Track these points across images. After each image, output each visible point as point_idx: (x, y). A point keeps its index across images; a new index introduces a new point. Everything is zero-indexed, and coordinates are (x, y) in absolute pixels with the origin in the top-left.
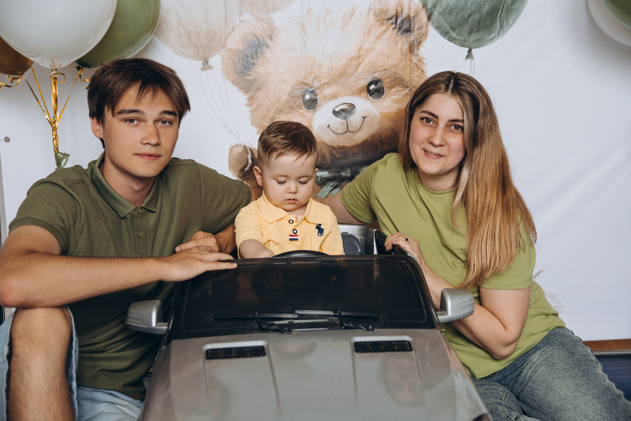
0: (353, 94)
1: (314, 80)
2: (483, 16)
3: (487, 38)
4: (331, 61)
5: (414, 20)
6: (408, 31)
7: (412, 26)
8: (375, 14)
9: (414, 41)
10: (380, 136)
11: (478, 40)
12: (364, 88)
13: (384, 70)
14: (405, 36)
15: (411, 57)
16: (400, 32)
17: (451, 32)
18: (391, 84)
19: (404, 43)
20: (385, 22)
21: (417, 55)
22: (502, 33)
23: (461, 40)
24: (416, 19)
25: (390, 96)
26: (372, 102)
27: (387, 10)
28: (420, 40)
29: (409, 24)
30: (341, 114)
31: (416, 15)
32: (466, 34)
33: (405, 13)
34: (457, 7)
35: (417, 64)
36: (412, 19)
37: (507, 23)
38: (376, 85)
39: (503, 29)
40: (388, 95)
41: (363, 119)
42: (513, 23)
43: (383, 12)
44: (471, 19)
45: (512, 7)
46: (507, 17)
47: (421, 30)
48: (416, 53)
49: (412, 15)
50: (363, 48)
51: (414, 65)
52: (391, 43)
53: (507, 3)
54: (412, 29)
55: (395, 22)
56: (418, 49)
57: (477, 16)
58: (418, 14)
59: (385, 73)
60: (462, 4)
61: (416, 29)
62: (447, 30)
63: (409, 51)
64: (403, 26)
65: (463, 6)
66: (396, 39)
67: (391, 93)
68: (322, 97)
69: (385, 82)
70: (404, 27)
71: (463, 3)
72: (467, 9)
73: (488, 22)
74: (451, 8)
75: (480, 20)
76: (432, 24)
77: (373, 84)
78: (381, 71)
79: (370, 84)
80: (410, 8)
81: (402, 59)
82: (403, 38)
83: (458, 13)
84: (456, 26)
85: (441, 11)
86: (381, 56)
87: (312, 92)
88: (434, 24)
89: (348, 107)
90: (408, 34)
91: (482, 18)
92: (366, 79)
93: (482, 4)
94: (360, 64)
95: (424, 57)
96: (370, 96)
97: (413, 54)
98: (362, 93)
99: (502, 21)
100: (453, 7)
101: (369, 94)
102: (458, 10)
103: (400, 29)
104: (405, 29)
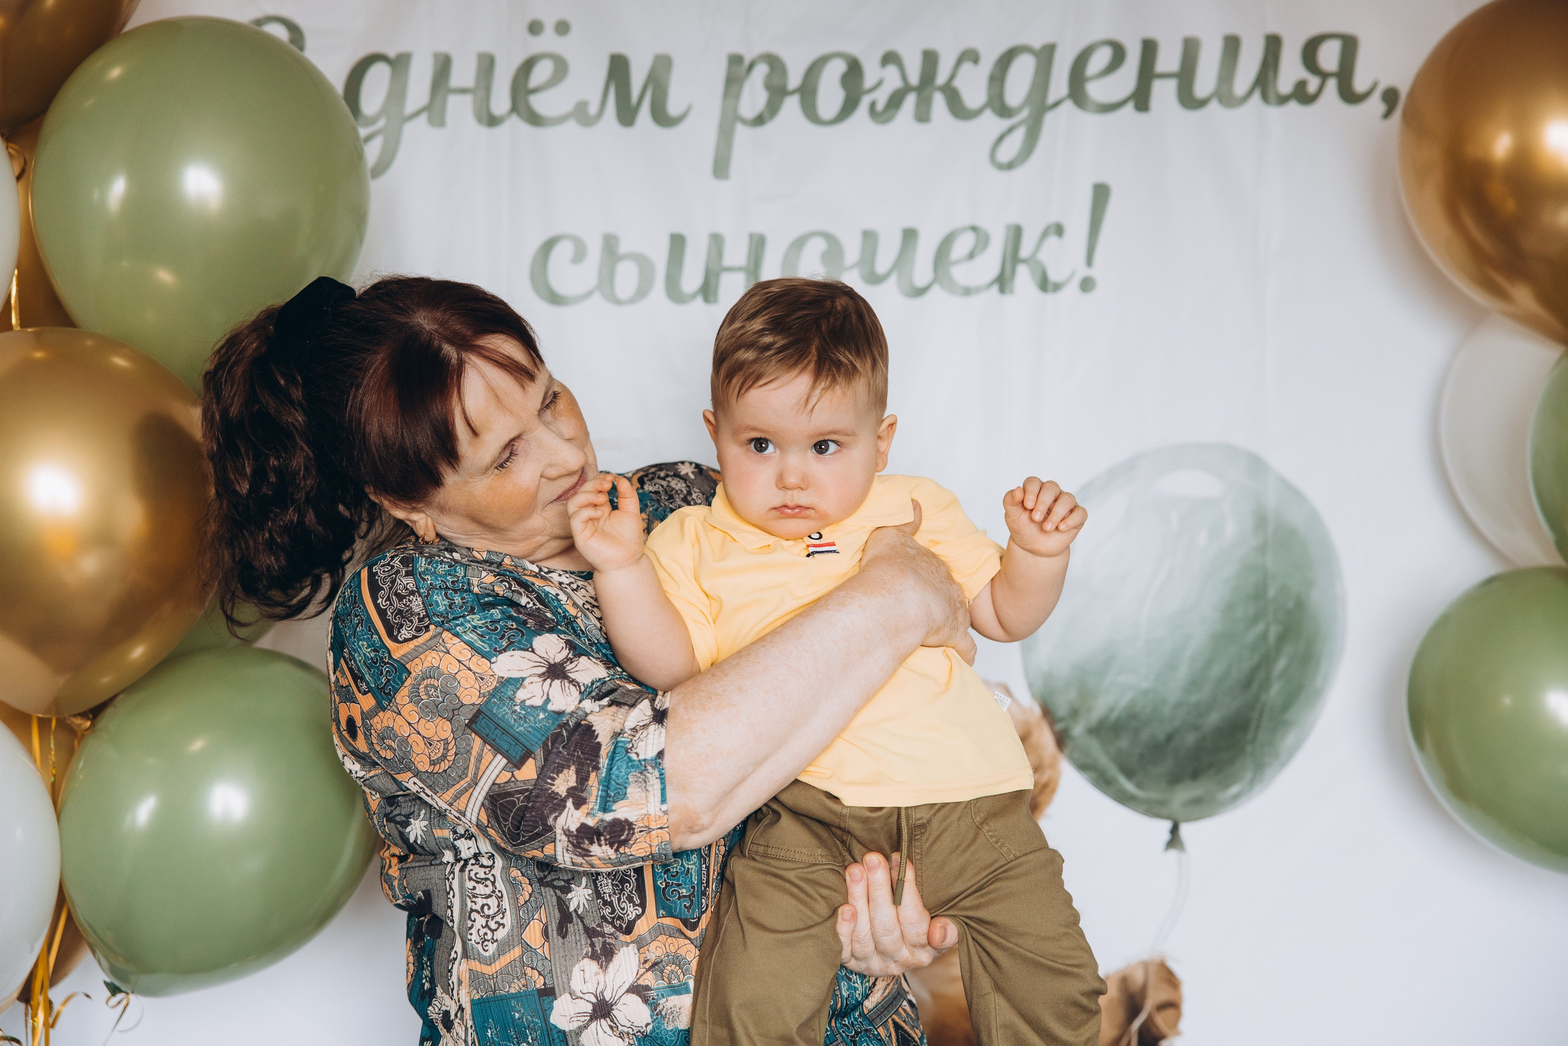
2: (1205, 738)
3: (1218, 796)
17: (1122, 780)
22: (1260, 783)
23: (1150, 799)
28: (1038, 799)
31: (1026, 735)
32: (1163, 784)
34: (1133, 716)
37: (1272, 755)
42: (1290, 757)
44: (1173, 748)
46: (1273, 743)
47: (1039, 772)
57: (1190, 740)
58: (1029, 733)
60: (1148, 711)
62: (1108, 774)
65: (1152, 713)
72: (1161, 719)
73: (1221, 754)
74: (1118, 719)
75: (1199, 747)
83: (1137, 730)
84: (1134, 764)
85: (1090, 727)
88: (1074, 758)
91: (1205, 744)
93: (1203, 708)
99: (1258, 750)
100: (1123, 718)
102: (1136, 724)
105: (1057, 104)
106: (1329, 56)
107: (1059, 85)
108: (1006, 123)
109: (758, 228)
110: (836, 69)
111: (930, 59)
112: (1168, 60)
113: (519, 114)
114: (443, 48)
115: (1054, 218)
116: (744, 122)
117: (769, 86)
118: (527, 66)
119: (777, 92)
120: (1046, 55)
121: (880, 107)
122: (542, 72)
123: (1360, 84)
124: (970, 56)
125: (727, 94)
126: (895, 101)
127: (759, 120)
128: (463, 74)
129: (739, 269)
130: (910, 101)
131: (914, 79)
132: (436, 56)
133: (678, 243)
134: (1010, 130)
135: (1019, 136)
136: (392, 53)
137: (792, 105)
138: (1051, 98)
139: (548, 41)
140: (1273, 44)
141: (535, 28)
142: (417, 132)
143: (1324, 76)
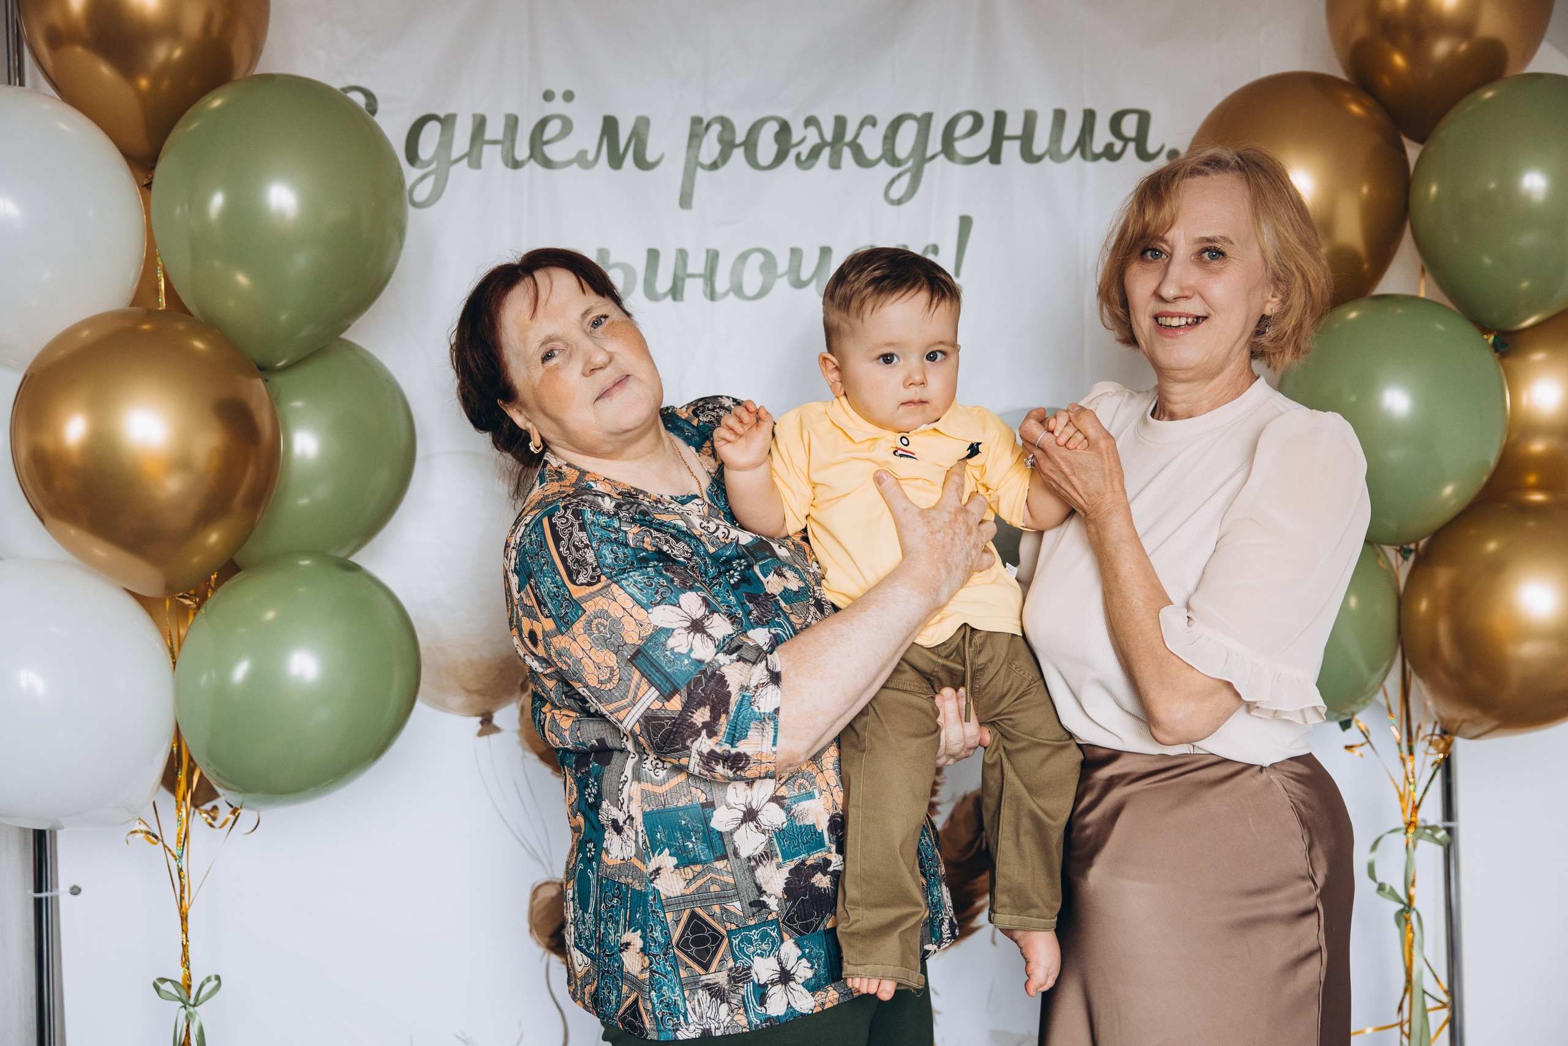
105: (933, 157)
106: (1129, 127)
107: (935, 144)
108: (896, 171)
109: (712, 246)
110: (772, 128)
111: (840, 123)
112: (1013, 127)
113: (536, 160)
114: (480, 111)
115: (931, 241)
116: (703, 166)
117: (721, 141)
118: (543, 124)
119: (727, 146)
120: (925, 121)
121: (803, 157)
122: (552, 129)
123: (1152, 147)
124: (870, 121)
125: (689, 146)
126: (815, 153)
127: (714, 166)
128: (495, 130)
129: (699, 276)
130: (826, 153)
131: (829, 137)
132: (474, 116)
133: (653, 255)
134: (899, 176)
135: (905, 180)
136: (442, 115)
137: (738, 154)
138: (929, 154)
139: (557, 106)
140: (1089, 116)
141: (548, 96)
142: (460, 172)
143: (1126, 140)
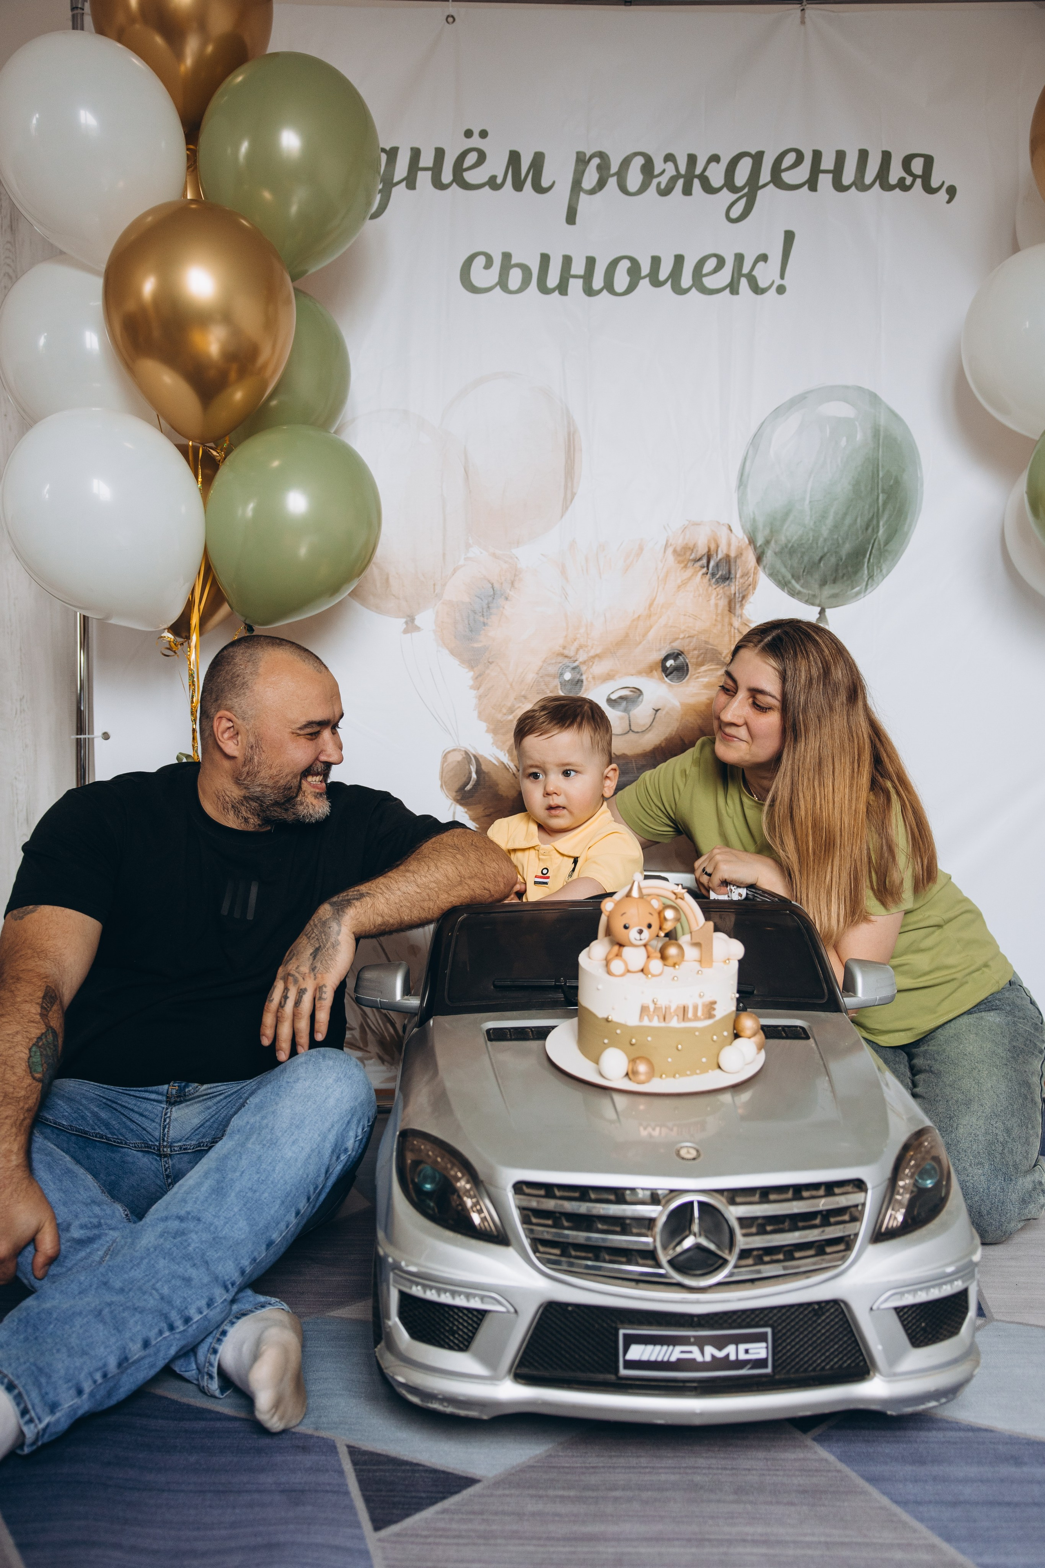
0: (640, 673)
1: (578, 650)
2: (841, 559)
3: (848, 593)
4: (606, 621)
5: (735, 562)
6: (727, 578)
7: (733, 572)
8: (675, 551)
9: (735, 594)
10: (682, 740)
11: (835, 596)
12: (657, 663)
13: (689, 637)
14: (722, 586)
15: (730, 618)
16: (714, 580)
17: (793, 582)
18: (700, 659)
19: (719, 597)
20: (690, 564)
21: (741, 616)
22: (872, 586)
23: (809, 594)
24: (738, 561)
25: (698, 678)
26: (670, 685)
27: (695, 545)
28: (745, 593)
29: (727, 568)
30: (620, 704)
31: (740, 555)
32: (817, 586)
33: (722, 552)
34: (802, 544)
35: (741, 630)
36: (732, 561)
37: (879, 571)
38: (675, 661)
39: (873, 580)
40: (695, 676)
41: (654, 712)
42: (888, 572)
43: (688, 548)
44: (824, 564)
45: (886, 548)
46: (880, 562)
47: (746, 578)
48: (738, 612)
49: (733, 554)
50: (655, 603)
51: (736, 631)
52: (700, 595)
53: (879, 541)
54: (732, 576)
55: (706, 565)
56: (742, 606)
57: (833, 560)
58: (741, 554)
59: (690, 642)
60: (810, 541)
61: (738, 576)
62: (786, 579)
63: (727, 608)
64: (718, 570)
65: (811, 544)
66: (707, 590)
67: (699, 673)
68: (591, 676)
69: (689, 656)
70: (720, 573)
71: (811, 538)
72: (817, 547)
73: (849, 569)
74: (792, 546)
75: (838, 565)
76: (764, 568)
77: (670, 659)
78: (684, 638)
79: (666, 659)
80: (729, 545)
81: (716, 620)
82: (717, 589)
83: (803, 554)
84: (801, 573)
85: (777, 550)
86: (685, 615)
87: (574, 669)
88: (766, 570)
89: (632, 693)
90: (727, 582)
91: (841, 563)
92: (660, 650)
93: (841, 542)
94: (651, 627)
95: (751, 618)
96: (666, 676)
97: (734, 614)
98: (654, 672)
99: (871, 567)
100: (796, 545)
101: (665, 674)
102: (803, 550)
103: (713, 575)
104: (721, 575)
105: (765, 186)
106: (918, 166)
107: (766, 175)
108: (735, 196)
109: (591, 253)
110: (639, 162)
111: (692, 159)
112: (828, 163)
113: (457, 183)
114: (417, 145)
115: (762, 251)
116: (585, 192)
117: (600, 171)
118: (464, 155)
119: (605, 175)
120: (759, 158)
121: (663, 186)
122: (471, 159)
123: (935, 183)
124: (715, 158)
125: (576, 174)
126: (672, 183)
127: (594, 191)
128: (427, 160)
129: (581, 277)
130: (680, 183)
131: (683, 170)
132: (412, 149)
133: (545, 258)
134: (738, 200)
135: (743, 203)
136: (387, 147)
137: (612, 183)
138: (761, 183)
139: (475, 142)
140: (887, 156)
141: (469, 134)
142: (400, 193)
143: (915, 176)
